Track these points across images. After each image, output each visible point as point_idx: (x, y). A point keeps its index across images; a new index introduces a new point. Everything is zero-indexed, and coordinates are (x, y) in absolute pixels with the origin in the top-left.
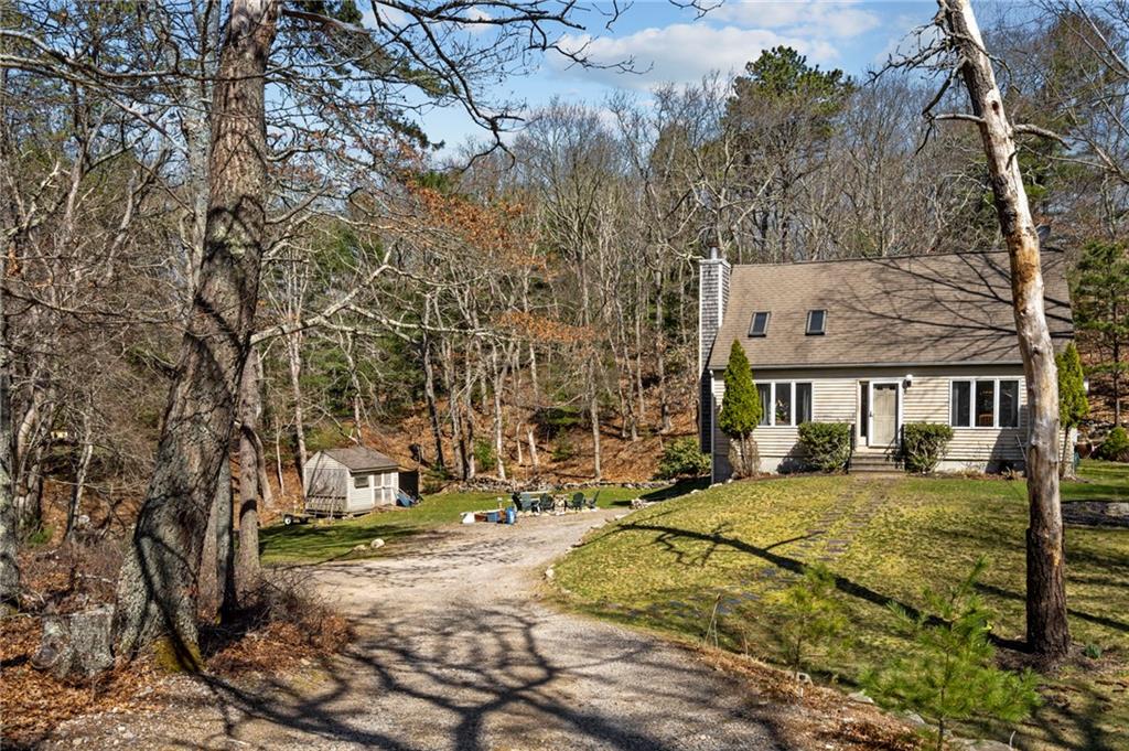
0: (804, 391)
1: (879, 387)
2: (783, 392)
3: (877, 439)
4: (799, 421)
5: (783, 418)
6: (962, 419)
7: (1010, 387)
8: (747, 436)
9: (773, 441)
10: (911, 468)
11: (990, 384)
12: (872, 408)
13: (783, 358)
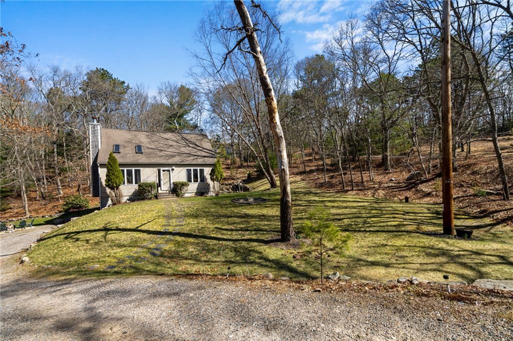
0: (138, 173)
1: (164, 171)
2: (129, 173)
3: (165, 188)
4: (136, 183)
5: (130, 182)
6: (189, 180)
7: (202, 171)
8: (117, 188)
9: (127, 190)
10: (178, 196)
11: (197, 170)
12: (162, 177)
13: (128, 160)
